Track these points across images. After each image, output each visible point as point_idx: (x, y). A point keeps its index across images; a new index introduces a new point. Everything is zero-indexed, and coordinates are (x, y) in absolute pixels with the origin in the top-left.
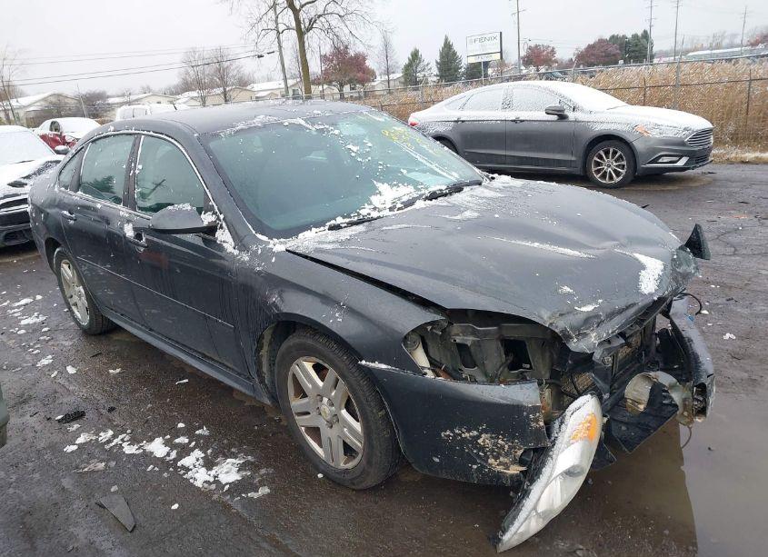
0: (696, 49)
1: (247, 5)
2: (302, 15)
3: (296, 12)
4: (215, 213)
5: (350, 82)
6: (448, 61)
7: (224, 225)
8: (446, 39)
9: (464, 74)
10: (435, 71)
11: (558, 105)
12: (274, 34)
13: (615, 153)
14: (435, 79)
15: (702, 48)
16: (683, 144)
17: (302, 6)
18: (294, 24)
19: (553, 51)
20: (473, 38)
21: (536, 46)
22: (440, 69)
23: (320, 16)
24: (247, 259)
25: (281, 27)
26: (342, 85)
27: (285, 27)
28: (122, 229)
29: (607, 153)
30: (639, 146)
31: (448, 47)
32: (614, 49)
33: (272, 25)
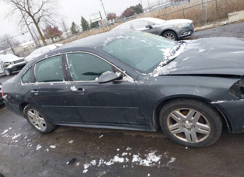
0: (154, 6)
1: (15, 18)
2: (35, 18)
3: (33, 17)
4: (119, 71)
5: (54, 37)
6: (84, 23)
7: (126, 74)
8: (82, 17)
9: (90, 27)
10: (81, 27)
11: (148, 24)
12: (26, 26)
13: (170, 35)
14: (82, 30)
15: (156, 6)
16: (188, 28)
17: (34, 14)
18: (33, 21)
19: (115, 14)
20: (91, 15)
21: (110, 14)
22: (82, 26)
23: (41, 17)
24: (142, 83)
25: (28, 23)
26: (52, 38)
27: (29, 23)
28: (70, 89)
29: (167, 35)
30: (177, 31)
31: (83, 19)
32: (132, 10)
33: (25, 23)
